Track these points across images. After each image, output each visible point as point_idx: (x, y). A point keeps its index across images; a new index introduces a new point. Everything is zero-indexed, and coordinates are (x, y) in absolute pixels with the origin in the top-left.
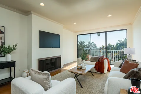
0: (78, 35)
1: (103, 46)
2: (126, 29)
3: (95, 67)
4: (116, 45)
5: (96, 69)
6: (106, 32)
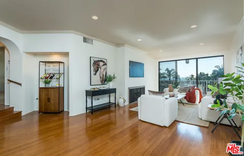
0: (159, 62)
1: (192, 76)
2: (223, 56)
3: (185, 98)
4: (213, 74)
5: (187, 100)
6: (197, 59)
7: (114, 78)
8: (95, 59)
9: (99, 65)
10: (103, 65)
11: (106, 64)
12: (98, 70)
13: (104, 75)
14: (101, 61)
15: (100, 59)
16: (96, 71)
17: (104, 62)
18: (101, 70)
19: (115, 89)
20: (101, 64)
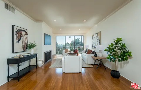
0: (56, 36)
2: (83, 36)
4: (71, 43)
6: (74, 36)
7: (36, 45)
8: (18, 28)
9: (21, 34)
10: (25, 35)
11: (27, 34)
12: (21, 38)
13: (26, 43)
14: (24, 31)
15: (22, 29)
16: (19, 40)
17: (26, 32)
18: (23, 39)
19: (37, 54)
20: (23, 33)
